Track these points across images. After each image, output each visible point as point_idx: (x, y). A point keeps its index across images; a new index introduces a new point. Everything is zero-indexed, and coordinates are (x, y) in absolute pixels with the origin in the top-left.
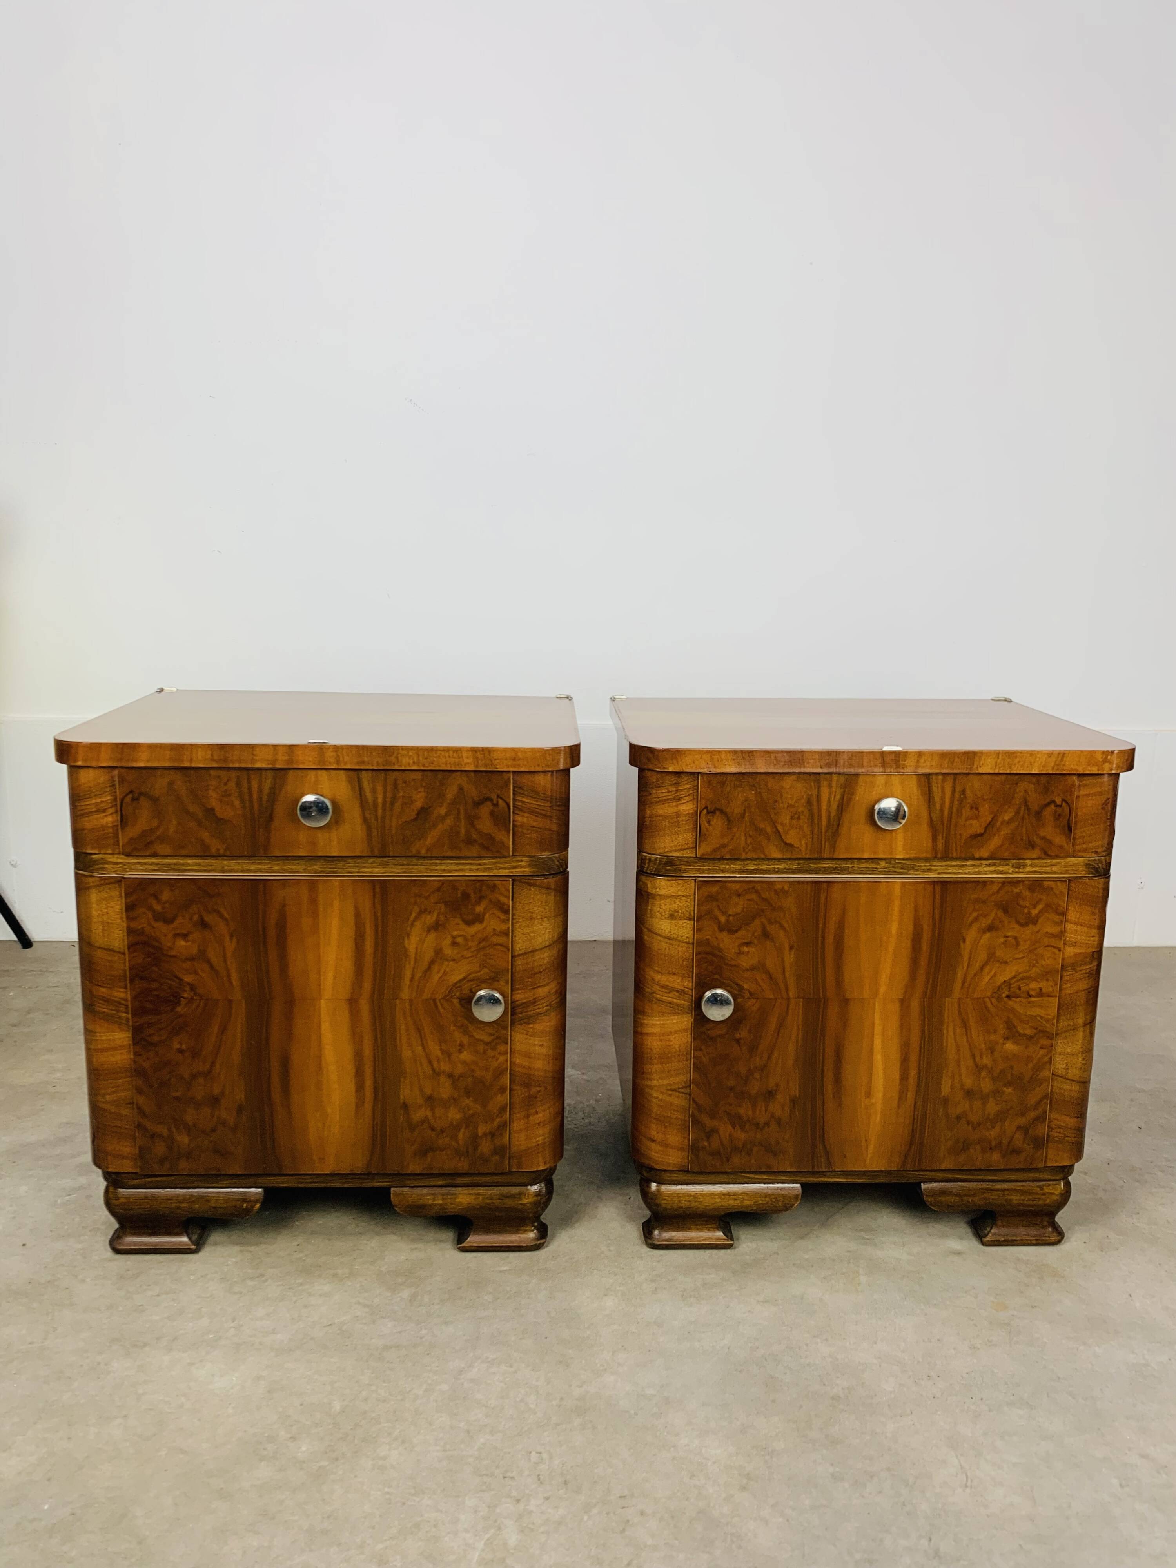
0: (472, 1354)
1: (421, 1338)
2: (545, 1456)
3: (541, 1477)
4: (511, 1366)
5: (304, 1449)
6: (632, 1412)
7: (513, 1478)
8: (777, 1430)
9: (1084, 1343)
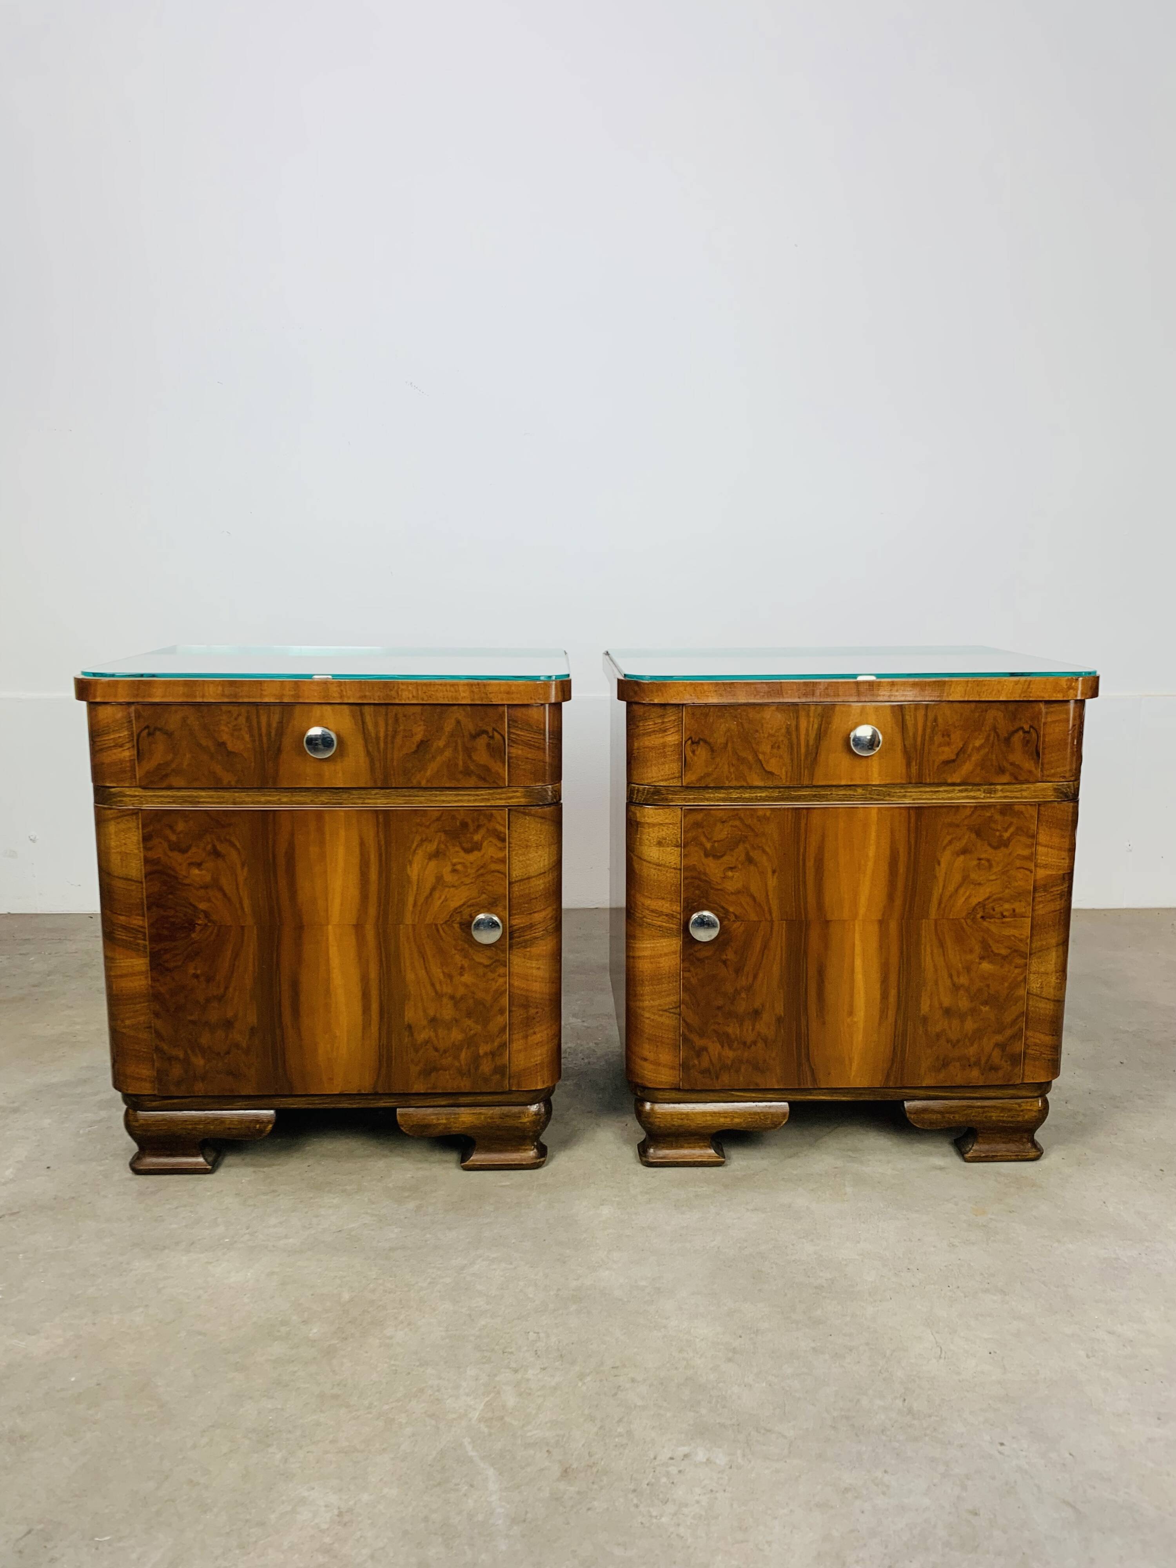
1: (426, 1241)
3: (539, 1353)
6: (625, 1299)
7: (512, 1353)
8: (763, 1314)
9: (1059, 1241)
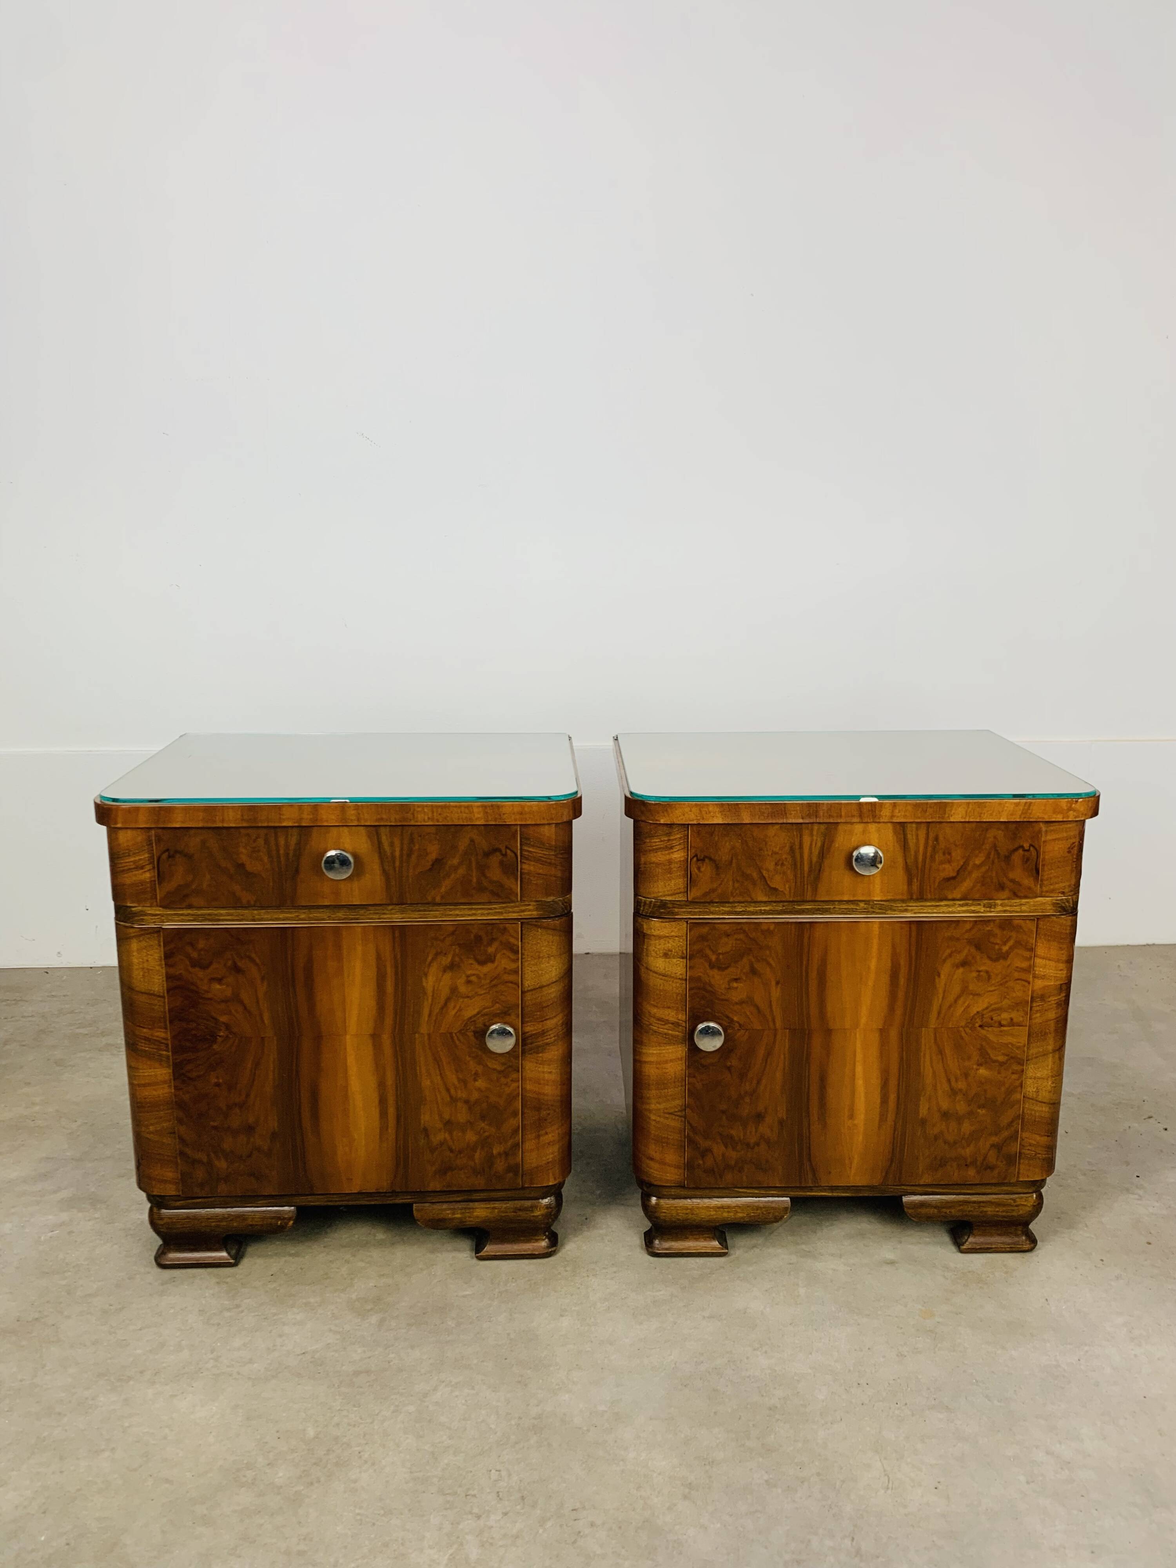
1: (389, 1362)
2: (504, 1473)
3: (501, 1494)
4: (473, 1388)
5: (281, 1474)
6: (585, 1428)
7: (474, 1496)
8: (718, 1441)
9: (1003, 1347)
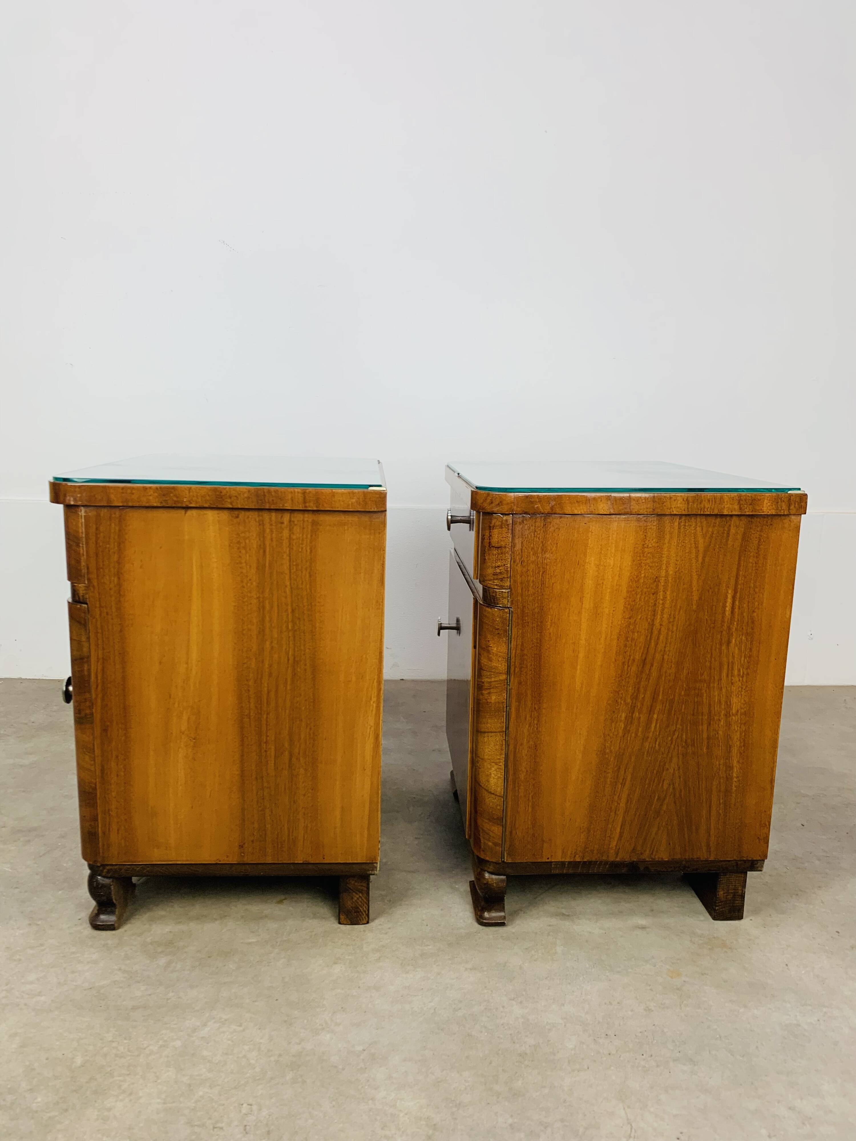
0: (207, 1015)
1: (168, 999)
2: (255, 1107)
3: (248, 1127)
4: (240, 1026)
5: (39, 1100)
6: (340, 1067)
7: (222, 1128)
8: (467, 1084)
9: (745, 1006)
